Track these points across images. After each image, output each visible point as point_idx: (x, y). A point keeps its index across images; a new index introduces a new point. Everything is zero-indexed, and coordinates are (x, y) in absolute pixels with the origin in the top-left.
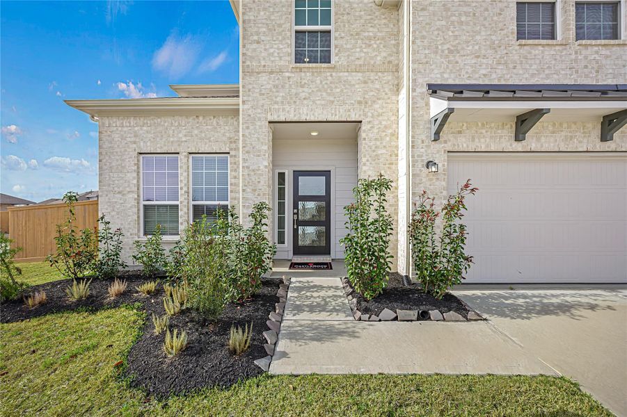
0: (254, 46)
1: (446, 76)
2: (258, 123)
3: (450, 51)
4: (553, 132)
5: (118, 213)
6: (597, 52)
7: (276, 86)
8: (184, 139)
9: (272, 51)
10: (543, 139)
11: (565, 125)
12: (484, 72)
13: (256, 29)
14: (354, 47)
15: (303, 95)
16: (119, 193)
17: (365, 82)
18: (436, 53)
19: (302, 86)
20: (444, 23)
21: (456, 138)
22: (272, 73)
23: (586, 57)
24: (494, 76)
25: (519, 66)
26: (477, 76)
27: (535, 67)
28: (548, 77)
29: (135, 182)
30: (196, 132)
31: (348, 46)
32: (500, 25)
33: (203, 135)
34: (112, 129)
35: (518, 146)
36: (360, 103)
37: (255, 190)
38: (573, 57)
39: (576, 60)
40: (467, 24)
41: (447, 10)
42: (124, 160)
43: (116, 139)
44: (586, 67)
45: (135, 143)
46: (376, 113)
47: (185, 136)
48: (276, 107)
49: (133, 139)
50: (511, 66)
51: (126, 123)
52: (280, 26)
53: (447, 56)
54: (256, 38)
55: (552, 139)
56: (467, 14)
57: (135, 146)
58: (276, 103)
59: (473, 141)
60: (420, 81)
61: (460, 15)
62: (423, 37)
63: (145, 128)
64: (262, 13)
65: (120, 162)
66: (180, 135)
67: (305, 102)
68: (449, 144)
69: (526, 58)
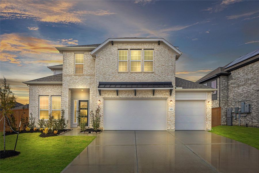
0: (66, 69)
1: (103, 80)
2: (66, 89)
3: (104, 74)
4: (125, 93)
5: (34, 113)
6: (134, 74)
7: (70, 80)
8: (50, 92)
9: (70, 70)
10: (123, 95)
11: (127, 92)
12: (110, 79)
13: (66, 65)
14: (88, 69)
15: (76, 82)
16: (34, 107)
17: (91, 79)
18: (101, 74)
19: (76, 80)
20: (102, 67)
21: (105, 95)
22: (70, 76)
23: (132, 76)
24: (113, 80)
25: (118, 78)
26: (109, 80)
27: (121, 78)
28: (124, 80)
29: (38, 104)
30: (53, 90)
31: (87, 69)
32: (114, 68)
33: (55, 91)
34: (32, 89)
35: (118, 97)
36: (89, 84)
37: (65, 107)
38: (129, 75)
39: (130, 76)
40: (107, 68)
41: (103, 64)
42: (35, 98)
43: (33, 92)
44: (132, 78)
45: (38, 93)
46: (93, 87)
47: (50, 91)
48: (70, 85)
49: (38, 92)
50: (116, 78)
51: (36, 87)
52: (71, 64)
53: (103, 75)
54: (66, 67)
55: (125, 95)
56: (107, 65)
57: (38, 94)
58: (71, 84)
59: (108, 95)
60: (97, 81)
61: (106, 66)
62: (98, 71)
63: (41, 89)
64: (68, 61)
65: (34, 98)
66: (49, 91)
67: (77, 84)
68: (103, 96)
69: (119, 75)
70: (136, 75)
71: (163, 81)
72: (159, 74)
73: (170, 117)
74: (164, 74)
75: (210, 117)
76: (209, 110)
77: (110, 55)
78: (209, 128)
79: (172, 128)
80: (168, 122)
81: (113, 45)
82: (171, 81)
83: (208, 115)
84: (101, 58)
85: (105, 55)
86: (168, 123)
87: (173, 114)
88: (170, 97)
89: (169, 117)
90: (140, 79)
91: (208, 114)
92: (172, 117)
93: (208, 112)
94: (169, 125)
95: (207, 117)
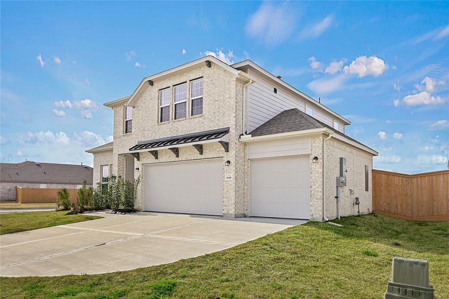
1: (142, 138)
2: (116, 155)
3: (143, 130)
4: (165, 155)
6: (177, 124)
7: (120, 142)
9: (119, 130)
10: (163, 158)
12: (150, 136)
15: (125, 144)
18: (140, 131)
19: (125, 141)
21: (144, 159)
22: (119, 138)
25: (158, 133)
26: (148, 137)
27: (161, 132)
28: (165, 135)
34: (96, 158)
40: (147, 120)
41: (142, 116)
42: (98, 168)
43: (97, 161)
45: (100, 162)
48: (119, 149)
50: (156, 133)
51: (99, 155)
52: (121, 121)
53: (142, 132)
55: (165, 158)
56: (147, 116)
59: (147, 160)
61: (145, 117)
63: (102, 157)
66: (109, 159)
68: (142, 161)
69: (159, 129)
70: (180, 125)
71: (216, 128)
72: (210, 117)
73: (227, 191)
74: (218, 116)
75: (318, 192)
76: (317, 175)
77: (150, 101)
78: (316, 214)
79: (230, 212)
80: (224, 200)
81: (152, 85)
82: (228, 125)
83: (314, 187)
84: (141, 108)
85: (145, 102)
86: (224, 202)
87: (231, 185)
88: (227, 154)
89: (225, 191)
90: (184, 129)
91: (314, 185)
92: (230, 191)
93: (314, 180)
94: (225, 206)
95: (311, 192)
